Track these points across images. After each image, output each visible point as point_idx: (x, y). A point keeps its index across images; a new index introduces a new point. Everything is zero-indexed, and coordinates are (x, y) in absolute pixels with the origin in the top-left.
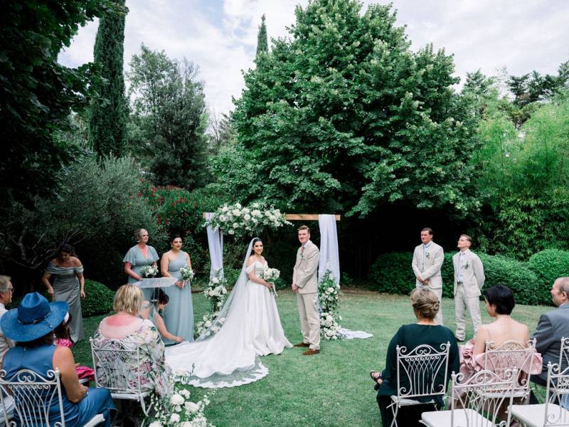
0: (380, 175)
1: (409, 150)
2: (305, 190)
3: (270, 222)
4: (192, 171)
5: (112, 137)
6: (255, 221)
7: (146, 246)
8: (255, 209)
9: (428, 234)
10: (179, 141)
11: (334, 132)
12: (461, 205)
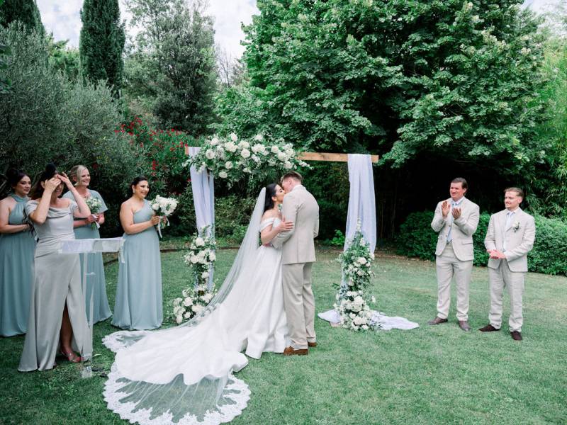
0: (424, 111)
1: (463, 79)
2: (326, 130)
3: (279, 161)
4: (198, 115)
5: (104, 70)
6: (257, 159)
7: (88, 190)
8: (258, 142)
9: (461, 187)
10: (184, 81)
11: (365, 57)
12: (521, 154)
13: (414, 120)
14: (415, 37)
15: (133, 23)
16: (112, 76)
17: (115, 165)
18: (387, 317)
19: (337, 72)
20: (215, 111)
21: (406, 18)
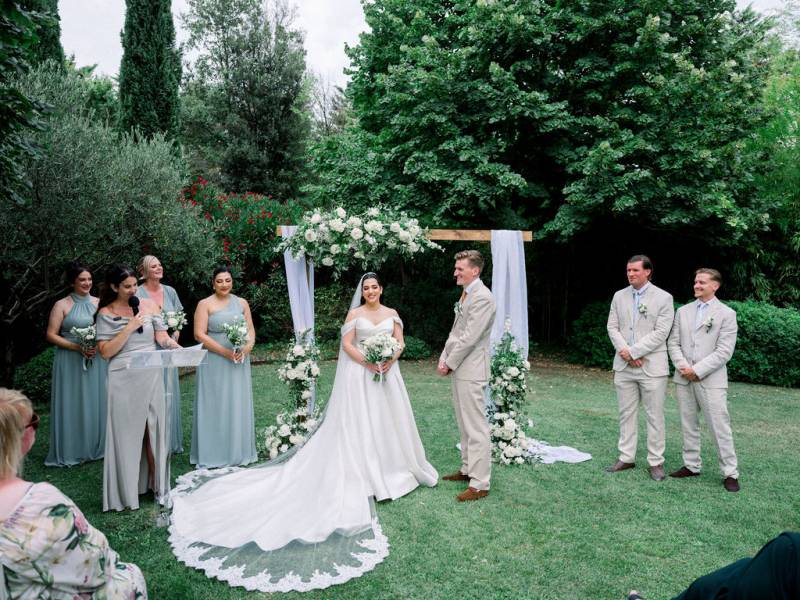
0: (598, 165)
1: (650, 120)
2: (464, 192)
3: (400, 243)
4: (286, 170)
5: (154, 113)
6: (372, 241)
7: (160, 285)
8: (372, 218)
9: (641, 269)
10: (265, 124)
11: (516, 92)
12: (736, 220)
13: (585, 176)
14: (584, 63)
15: (191, 43)
16: (166, 121)
17: (178, 247)
18: (550, 447)
19: (478, 112)
20: (308, 166)
21: (571, 37)
